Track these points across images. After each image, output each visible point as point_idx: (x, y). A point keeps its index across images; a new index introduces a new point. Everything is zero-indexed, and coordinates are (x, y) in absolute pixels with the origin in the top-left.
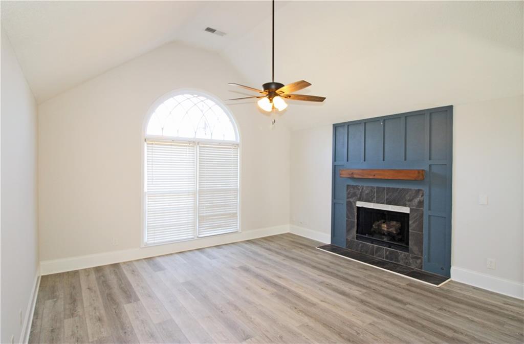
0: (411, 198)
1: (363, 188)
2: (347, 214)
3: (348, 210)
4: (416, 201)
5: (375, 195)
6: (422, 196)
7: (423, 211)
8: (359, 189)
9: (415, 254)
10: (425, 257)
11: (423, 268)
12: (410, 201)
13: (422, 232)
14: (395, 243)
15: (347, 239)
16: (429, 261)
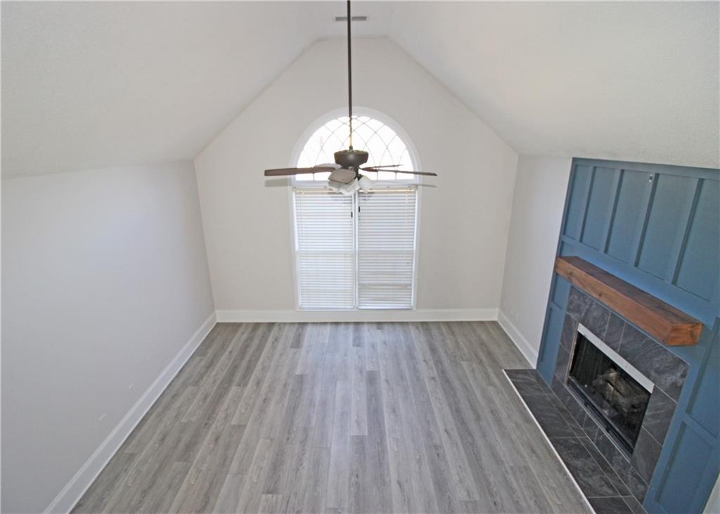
0: (661, 368)
1: (591, 305)
2: (562, 337)
3: (564, 330)
4: (670, 379)
5: (607, 326)
6: (683, 376)
7: (675, 407)
8: (586, 303)
9: (637, 469)
10: (652, 488)
11: (644, 502)
12: (659, 372)
13: (662, 443)
14: (617, 429)
15: (555, 377)
16: (658, 499)
